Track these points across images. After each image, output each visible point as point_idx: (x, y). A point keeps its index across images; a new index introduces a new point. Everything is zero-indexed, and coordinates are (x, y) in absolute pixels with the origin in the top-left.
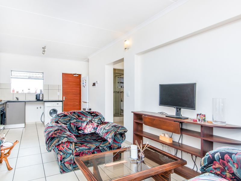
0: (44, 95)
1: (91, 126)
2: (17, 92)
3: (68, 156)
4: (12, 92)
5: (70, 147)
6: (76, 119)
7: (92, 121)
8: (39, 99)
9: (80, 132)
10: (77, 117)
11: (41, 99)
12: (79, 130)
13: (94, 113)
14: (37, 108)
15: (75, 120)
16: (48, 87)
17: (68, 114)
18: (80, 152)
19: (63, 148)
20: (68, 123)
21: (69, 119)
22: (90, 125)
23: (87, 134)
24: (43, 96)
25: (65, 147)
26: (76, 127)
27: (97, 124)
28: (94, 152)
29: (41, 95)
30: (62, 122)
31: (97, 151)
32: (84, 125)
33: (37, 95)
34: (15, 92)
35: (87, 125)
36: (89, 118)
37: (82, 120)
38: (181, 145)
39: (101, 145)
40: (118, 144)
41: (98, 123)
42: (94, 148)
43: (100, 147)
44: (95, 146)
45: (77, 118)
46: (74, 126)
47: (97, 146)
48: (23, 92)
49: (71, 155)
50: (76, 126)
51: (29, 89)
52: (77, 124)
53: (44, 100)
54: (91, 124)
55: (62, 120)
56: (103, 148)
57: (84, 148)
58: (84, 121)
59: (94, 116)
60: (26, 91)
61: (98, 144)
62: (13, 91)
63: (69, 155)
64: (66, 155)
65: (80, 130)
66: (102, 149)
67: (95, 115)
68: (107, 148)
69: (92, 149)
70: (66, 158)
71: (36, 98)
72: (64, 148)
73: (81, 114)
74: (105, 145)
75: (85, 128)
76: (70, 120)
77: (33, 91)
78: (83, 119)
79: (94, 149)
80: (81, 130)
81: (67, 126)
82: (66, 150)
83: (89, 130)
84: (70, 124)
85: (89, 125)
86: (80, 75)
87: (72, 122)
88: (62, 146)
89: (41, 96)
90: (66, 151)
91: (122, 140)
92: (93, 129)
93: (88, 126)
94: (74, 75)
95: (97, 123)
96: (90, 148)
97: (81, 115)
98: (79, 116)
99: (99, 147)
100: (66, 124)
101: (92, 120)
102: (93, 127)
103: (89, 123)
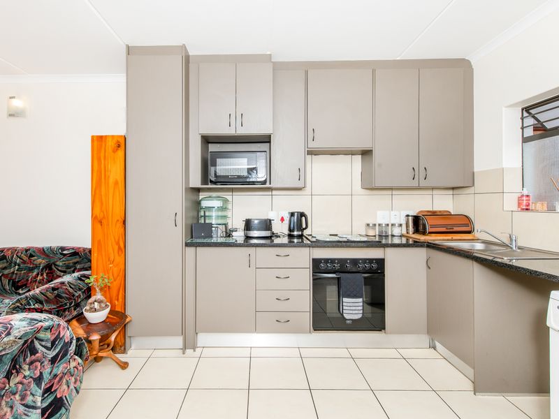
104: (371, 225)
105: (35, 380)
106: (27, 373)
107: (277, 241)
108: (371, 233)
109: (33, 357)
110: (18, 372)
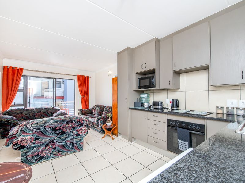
104: (220, 107)
105: (53, 148)
106: (51, 147)
107: (166, 111)
108: (220, 112)
109: (53, 143)
110: (48, 146)
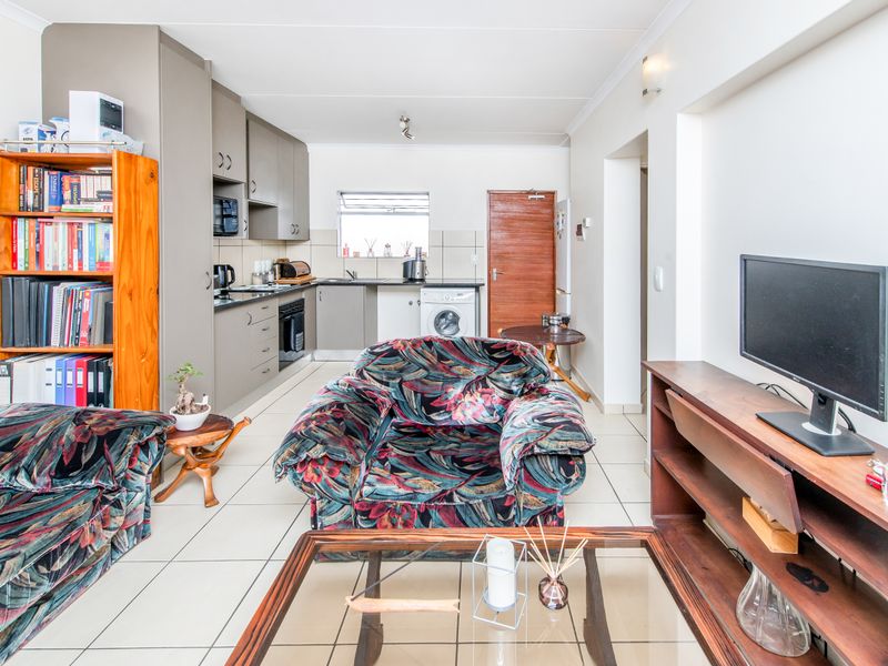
0: (427, 264)
1: (479, 399)
2: (356, 255)
3: (335, 508)
4: (340, 253)
5: (341, 476)
6: (425, 368)
7: (488, 380)
8: (412, 278)
9: (434, 416)
10: (435, 360)
11: (418, 277)
12: (431, 409)
13: (505, 348)
14: (411, 304)
15: (422, 373)
16: (441, 240)
17: (405, 346)
18: (373, 504)
19: (316, 477)
20: (393, 379)
21: (401, 364)
22: (477, 395)
23: (461, 429)
24: (423, 268)
25: (325, 476)
26: (423, 397)
27: (502, 394)
28: (426, 509)
29: (418, 264)
30: (375, 375)
31: (439, 509)
32: (455, 391)
33: (406, 264)
34: (351, 255)
35: (464, 392)
36: (478, 370)
37: (449, 371)
38: (849, 578)
39: (463, 490)
40: (543, 493)
41: (510, 392)
42: (432, 496)
43: (456, 497)
44: (439, 490)
45: (433, 366)
46: (416, 393)
47: (444, 491)
48: (370, 255)
49: (345, 505)
50: (422, 394)
51: (388, 246)
52: (426, 389)
53: (429, 279)
54: (482, 393)
55: (376, 369)
56: (467, 503)
57: (390, 490)
58: (458, 378)
59: (500, 361)
60: (379, 252)
61: (450, 481)
62: (346, 251)
63: (339, 505)
64: (329, 502)
65: (437, 410)
66: (461, 506)
67: (505, 359)
68: (486, 506)
69: (425, 498)
70: (328, 514)
71: (405, 275)
72: (319, 476)
73: (452, 350)
74: (482, 492)
75: (456, 405)
76: (401, 370)
77: (398, 252)
78: (455, 370)
79: (430, 501)
80: (441, 408)
81: (390, 389)
82: (329, 485)
83: (469, 413)
84: (400, 384)
85: (471, 395)
86: (551, 195)
87: (407, 377)
88: (315, 471)
89: (418, 269)
90: (326, 488)
91: (568, 481)
92: (485, 413)
93: (468, 398)
94: (530, 197)
95: (504, 390)
96: (414, 495)
97: (450, 355)
98: (441, 358)
99: (451, 494)
100: (387, 384)
101: (487, 375)
102: (488, 404)
103: (474, 386)
